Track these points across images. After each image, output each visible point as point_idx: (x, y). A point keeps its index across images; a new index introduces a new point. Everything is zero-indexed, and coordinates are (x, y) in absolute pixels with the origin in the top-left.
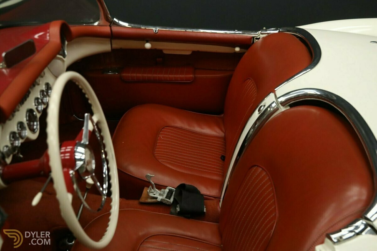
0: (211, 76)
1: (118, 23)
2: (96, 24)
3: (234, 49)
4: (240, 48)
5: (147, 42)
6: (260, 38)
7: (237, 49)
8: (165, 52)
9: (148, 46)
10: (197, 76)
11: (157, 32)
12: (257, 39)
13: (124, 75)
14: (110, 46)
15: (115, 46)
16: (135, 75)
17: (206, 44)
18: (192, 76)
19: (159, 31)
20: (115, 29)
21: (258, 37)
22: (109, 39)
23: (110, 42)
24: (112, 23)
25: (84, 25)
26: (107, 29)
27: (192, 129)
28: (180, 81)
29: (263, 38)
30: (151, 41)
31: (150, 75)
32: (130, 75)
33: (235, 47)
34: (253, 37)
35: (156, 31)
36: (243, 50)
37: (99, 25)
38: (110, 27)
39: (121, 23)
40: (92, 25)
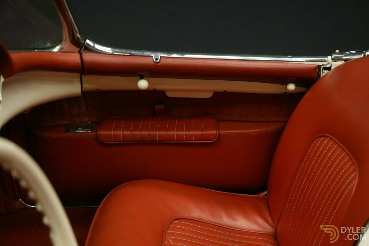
0: (246, 131)
1: (94, 47)
2: (56, 49)
3: (286, 88)
4: (296, 86)
5: (142, 78)
6: (332, 68)
7: (291, 87)
8: (169, 94)
9: (143, 84)
10: (222, 132)
11: (158, 61)
12: (325, 69)
13: (102, 133)
14: (79, 85)
15: (86, 86)
16: (120, 133)
17: (239, 80)
18: (214, 132)
19: (161, 60)
20: (88, 57)
21: (328, 66)
22: (78, 75)
23: (79, 80)
24: (83, 48)
25: (36, 51)
26: (74, 58)
27: (217, 221)
28: (186, 142)
29: (338, 68)
30: (148, 77)
31: (144, 133)
32: (112, 133)
33: (287, 84)
34: (319, 67)
35: (157, 59)
36: (301, 89)
37: (61, 51)
38: (81, 54)
39: (98, 47)
40: (51, 51)
